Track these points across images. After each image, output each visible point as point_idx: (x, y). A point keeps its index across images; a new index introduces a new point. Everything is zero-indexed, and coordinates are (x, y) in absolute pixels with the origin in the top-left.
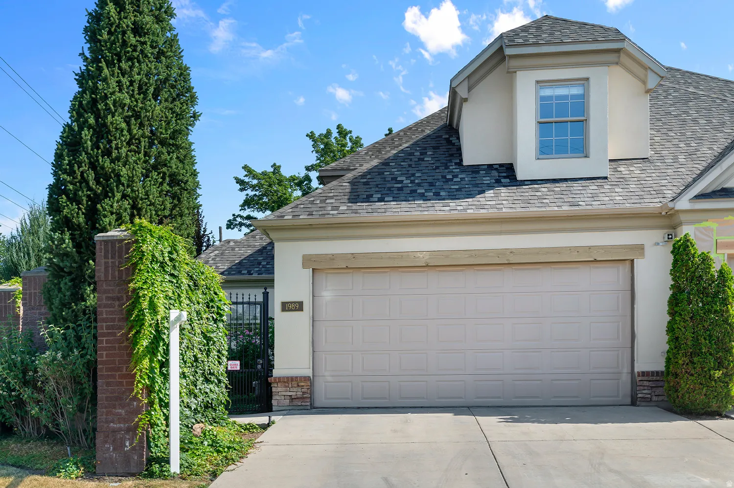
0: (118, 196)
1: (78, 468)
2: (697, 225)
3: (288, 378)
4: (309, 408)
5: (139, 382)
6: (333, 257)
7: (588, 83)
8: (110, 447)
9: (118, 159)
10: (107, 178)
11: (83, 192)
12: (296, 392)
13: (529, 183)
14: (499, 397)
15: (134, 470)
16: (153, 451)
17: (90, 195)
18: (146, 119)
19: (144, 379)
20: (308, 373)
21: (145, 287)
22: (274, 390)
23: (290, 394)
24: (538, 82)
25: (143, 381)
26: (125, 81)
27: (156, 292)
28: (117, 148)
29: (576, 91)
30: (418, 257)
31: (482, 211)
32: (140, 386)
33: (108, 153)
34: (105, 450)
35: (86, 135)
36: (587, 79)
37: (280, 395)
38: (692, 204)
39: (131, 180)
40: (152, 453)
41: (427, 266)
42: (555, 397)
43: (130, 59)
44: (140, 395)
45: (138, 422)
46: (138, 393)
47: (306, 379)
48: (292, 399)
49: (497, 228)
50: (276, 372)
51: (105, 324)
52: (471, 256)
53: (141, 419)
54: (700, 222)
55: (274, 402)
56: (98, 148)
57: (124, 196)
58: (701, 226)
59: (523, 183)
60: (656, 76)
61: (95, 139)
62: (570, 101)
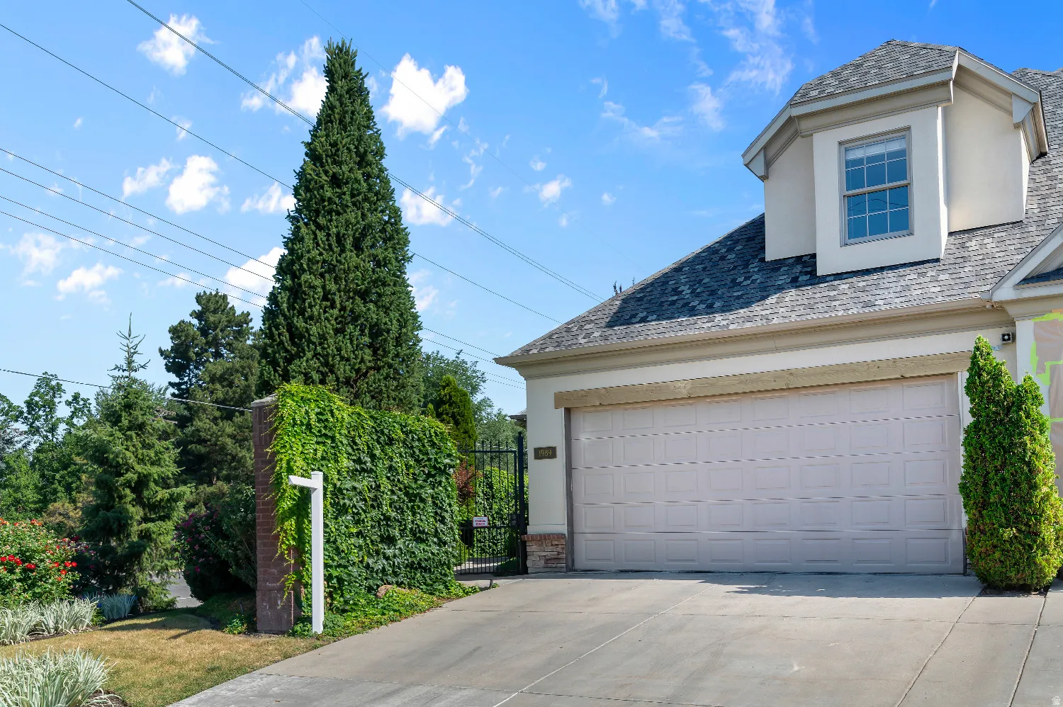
0: (309, 355)
1: (243, 624)
2: (1038, 319)
3: (540, 535)
4: (565, 570)
5: (283, 543)
6: (587, 394)
7: (910, 133)
8: (266, 606)
9: (311, 318)
10: (301, 337)
11: (280, 354)
12: (549, 552)
13: (832, 278)
14: (786, 561)
15: (284, 629)
16: (306, 610)
17: (286, 357)
18: (342, 272)
19: (288, 540)
20: (564, 529)
21: (283, 450)
22: (528, 549)
23: (544, 554)
24: (840, 143)
25: (287, 543)
26: (321, 235)
27: (294, 455)
28: (311, 306)
29: (895, 147)
30: (679, 387)
31: (748, 325)
32: (284, 547)
33: (302, 312)
34: (263, 610)
35: (282, 298)
36: (908, 128)
37: (536, 555)
38: (1019, 291)
39: (323, 337)
40: (304, 612)
41: (690, 398)
42: (859, 561)
43: (330, 212)
44: (286, 556)
45: (284, 582)
46: (282, 554)
47: (561, 536)
48: (547, 561)
49: (770, 344)
50: (531, 529)
51: (261, 487)
52: (741, 382)
53: (287, 579)
54: (1042, 314)
55: (529, 563)
56: (294, 309)
57: (316, 355)
58: (1044, 320)
59: (824, 279)
60: (1026, 104)
61: (292, 300)
62: (886, 162)
